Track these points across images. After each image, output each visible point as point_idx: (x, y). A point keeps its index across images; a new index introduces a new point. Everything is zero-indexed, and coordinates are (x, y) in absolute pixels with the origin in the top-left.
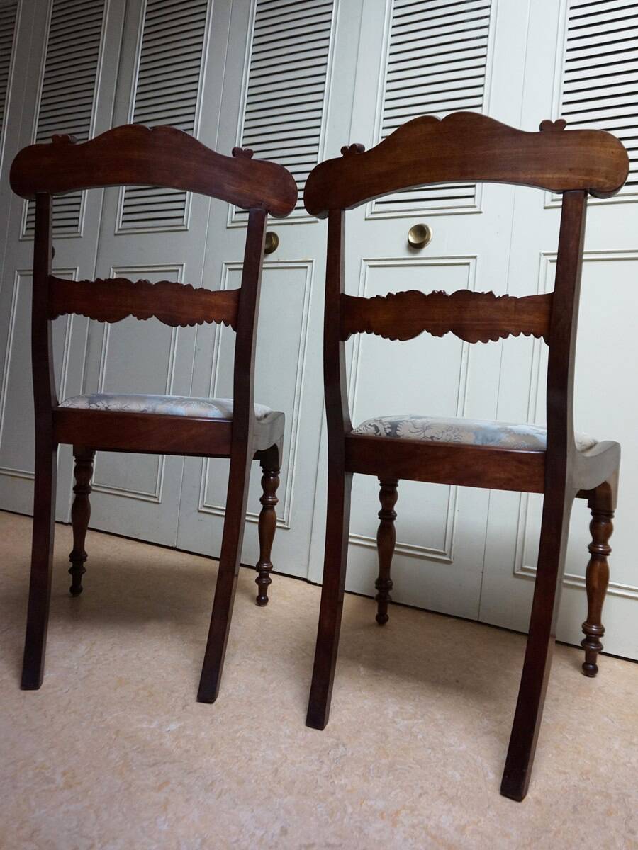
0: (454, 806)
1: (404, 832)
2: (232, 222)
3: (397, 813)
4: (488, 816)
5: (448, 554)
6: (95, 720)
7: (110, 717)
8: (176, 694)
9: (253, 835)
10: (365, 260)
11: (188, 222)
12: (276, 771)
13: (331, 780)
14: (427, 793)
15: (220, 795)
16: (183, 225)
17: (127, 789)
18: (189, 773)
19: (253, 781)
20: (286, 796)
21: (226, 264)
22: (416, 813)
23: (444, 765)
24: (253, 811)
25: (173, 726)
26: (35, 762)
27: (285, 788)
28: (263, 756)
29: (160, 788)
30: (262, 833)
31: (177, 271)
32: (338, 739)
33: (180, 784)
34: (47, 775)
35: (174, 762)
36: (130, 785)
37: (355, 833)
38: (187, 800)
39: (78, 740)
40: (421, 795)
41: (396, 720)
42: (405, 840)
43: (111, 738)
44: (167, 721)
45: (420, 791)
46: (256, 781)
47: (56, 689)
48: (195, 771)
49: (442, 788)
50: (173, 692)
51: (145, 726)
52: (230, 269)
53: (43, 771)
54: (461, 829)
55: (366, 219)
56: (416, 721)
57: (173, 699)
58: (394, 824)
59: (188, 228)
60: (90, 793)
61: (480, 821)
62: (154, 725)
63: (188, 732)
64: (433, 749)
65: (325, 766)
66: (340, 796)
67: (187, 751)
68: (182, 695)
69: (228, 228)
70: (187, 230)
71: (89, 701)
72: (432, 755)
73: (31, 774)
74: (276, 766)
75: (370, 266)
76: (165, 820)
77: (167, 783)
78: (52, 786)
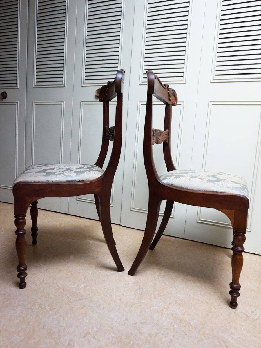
0: (180, 306)
1: (165, 317)
2: (84, 84)
3: (162, 310)
4: (192, 309)
5: (173, 215)
6: (54, 285)
7: (60, 284)
8: (81, 274)
9: (116, 321)
10: (140, 102)
11: (65, 83)
12: (121, 299)
13: (139, 301)
14: (171, 303)
15: (103, 309)
16: (63, 85)
17: (72, 309)
18: (91, 302)
19: (113, 303)
20: (125, 308)
21: (82, 102)
22: (168, 310)
23: (176, 293)
24: (115, 313)
25: (82, 286)
26: (37, 303)
27: (125, 305)
28: (115, 294)
29: (83, 308)
30: (119, 320)
31: (62, 104)
32: (140, 286)
33: (89, 306)
34: (43, 306)
35: (85, 299)
36: (72, 308)
37: (150, 318)
38: (93, 312)
39: (50, 293)
40: (169, 304)
41: (159, 278)
42: (166, 319)
43: (61, 292)
44: (80, 284)
45: (169, 302)
46: (114, 303)
47: (37, 275)
48: (93, 301)
49: (176, 301)
50: (80, 273)
51: (72, 286)
52: (84, 104)
53: (41, 305)
54: (184, 314)
55: (140, 85)
56: (165, 278)
57: (80, 276)
58: (162, 314)
59: (65, 86)
60: (59, 312)
61: (189, 311)
62: (75, 286)
63: (88, 288)
64: (172, 288)
65: (137, 296)
66: (143, 306)
67: (89, 294)
68: (83, 274)
69: (82, 86)
70: (64, 87)
71: (50, 278)
72: (172, 290)
73: (37, 307)
74: (120, 297)
75: (142, 104)
76: (87, 319)
77: (84, 306)
78: (46, 310)
